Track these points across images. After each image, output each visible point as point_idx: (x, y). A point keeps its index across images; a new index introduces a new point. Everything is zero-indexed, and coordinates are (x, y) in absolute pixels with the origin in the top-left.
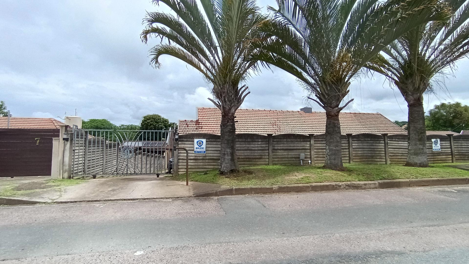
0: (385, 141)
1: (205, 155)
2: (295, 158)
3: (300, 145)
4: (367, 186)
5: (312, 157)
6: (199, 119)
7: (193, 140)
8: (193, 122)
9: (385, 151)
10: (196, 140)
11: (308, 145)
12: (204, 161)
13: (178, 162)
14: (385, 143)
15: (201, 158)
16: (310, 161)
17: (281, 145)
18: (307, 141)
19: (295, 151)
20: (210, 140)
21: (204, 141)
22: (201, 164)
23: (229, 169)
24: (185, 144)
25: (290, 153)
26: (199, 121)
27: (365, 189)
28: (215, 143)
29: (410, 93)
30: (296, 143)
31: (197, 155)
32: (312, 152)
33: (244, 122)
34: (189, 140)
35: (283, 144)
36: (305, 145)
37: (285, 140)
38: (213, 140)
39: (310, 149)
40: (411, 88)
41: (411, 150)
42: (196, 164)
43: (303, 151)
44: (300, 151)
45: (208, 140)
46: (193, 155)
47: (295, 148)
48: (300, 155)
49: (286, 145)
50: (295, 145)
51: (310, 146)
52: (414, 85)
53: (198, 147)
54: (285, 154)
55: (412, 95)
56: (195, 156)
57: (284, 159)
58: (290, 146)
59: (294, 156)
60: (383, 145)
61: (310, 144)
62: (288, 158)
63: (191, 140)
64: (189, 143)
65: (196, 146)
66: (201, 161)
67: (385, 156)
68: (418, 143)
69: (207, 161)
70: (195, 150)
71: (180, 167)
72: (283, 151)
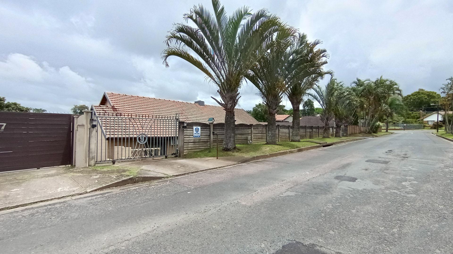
0: (278, 129)
1: (199, 139)
2: (245, 139)
3: (247, 131)
4: (295, 151)
5: (252, 139)
6: (114, 105)
7: (192, 127)
8: (110, 108)
9: (278, 135)
10: (194, 128)
11: (250, 131)
12: (199, 143)
13: (184, 145)
14: (278, 130)
15: (197, 141)
16: (251, 141)
17: (239, 131)
18: (250, 129)
19: (244, 135)
20: (203, 127)
21: (199, 128)
22: (198, 145)
23: (233, 147)
24: (187, 130)
25: (242, 137)
26: (115, 107)
27: (294, 153)
28: (206, 130)
29: (295, 104)
30: (245, 130)
31: (195, 139)
32: (252, 136)
33: (157, 111)
34: (190, 127)
35: (240, 130)
36: (249, 131)
37: (240, 128)
38: (205, 127)
39: (251, 134)
40: (295, 101)
41: (294, 133)
42: (194, 145)
43: (248, 135)
44: (247, 135)
45: (202, 128)
46: (193, 139)
47: (245, 133)
48: (247, 137)
49: (241, 131)
50: (243, 131)
51: (251, 132)
52: (297, 100)
53: (196, 133)
54: (240, 137)
55: (296, 105)
56: (194, 140)
57: (240, 141)
58: (243, 132)
59: (244, 138)
60: (278, 131)
61: (251, 131)
62: (241, 140)
63: (191, 127)
64: (191, 129)
65: (195, 132)
66: (197, 143)
67: (278, 137)
68: (297, 130)
69: (201, 143)
70: (194, 135)
71: (185, 149)
72: (239, 135)
